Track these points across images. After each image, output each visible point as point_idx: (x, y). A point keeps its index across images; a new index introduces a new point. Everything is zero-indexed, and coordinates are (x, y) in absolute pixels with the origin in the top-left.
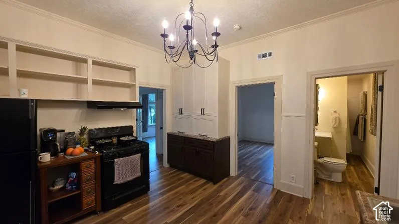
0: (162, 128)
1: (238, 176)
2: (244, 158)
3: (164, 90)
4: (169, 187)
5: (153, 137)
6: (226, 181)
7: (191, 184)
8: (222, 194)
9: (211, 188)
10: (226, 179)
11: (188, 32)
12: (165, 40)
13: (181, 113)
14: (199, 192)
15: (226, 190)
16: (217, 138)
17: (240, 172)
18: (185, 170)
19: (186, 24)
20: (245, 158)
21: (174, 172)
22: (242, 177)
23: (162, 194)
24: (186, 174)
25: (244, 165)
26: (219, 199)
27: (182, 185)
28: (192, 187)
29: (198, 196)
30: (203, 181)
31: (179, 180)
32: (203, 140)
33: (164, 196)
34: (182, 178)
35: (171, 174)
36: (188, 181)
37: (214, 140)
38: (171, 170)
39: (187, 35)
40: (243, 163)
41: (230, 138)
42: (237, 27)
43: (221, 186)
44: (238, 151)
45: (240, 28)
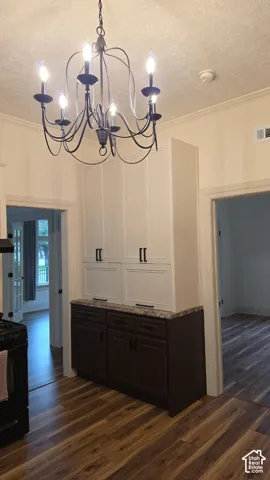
0: (60, 292)
1: (224, 398)
2: (240, 353)
3: (64, 211)
4: (72, 423)
5: (45, 310)
6: (198, 408)
7: (120, 415)
8: (187, 438)
9: (165, 424)
10: (198, 403)
11: (88, 89)
12: (43, 107)
13: (99, 259)
14: (135, 434)
15: (197, 429)
16: (175, 310)
17: (228, 387)
18: (108, 384)
19: (83, 72)
20: (241, 355)
21: (87, 389)
22: (233, 399)
23: (55, 440)
24: (113, 392)
25: (239, 371)
26: (180, 451)
27: (101, 419)
28: (121, 423)
29: (134, 445)
30: (147, 408)
31: (95, 405)
32: (145, 316)
33: (60, 445)
34: (102, 402)
35: (79, 392)
36: (113, 408)
37: (168, 316)
38: (79, 384)
39: (87, 95)
40: (237, 366)
41: (202, 311)
42: (206, 74)
43: (186, 420)
44: (224, 340)
45: (215, 77)
